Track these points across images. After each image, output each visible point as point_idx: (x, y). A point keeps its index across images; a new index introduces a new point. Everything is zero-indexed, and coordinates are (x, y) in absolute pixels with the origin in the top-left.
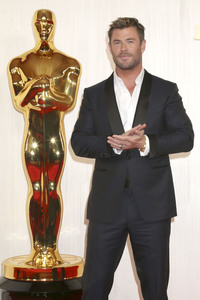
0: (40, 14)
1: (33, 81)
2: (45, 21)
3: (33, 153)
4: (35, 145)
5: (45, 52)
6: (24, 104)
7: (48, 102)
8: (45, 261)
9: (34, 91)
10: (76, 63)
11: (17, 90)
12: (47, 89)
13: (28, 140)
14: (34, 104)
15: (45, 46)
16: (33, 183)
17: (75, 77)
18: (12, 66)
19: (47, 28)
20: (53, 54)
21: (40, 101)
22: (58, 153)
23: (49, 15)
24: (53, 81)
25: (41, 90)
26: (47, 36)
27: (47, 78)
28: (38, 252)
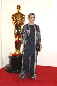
0: (18, 6)
1: (16, 19)
2: (19, 7)
3: (16, 33)
4: (16, 31)
5: (19, 13)
6: (14, 23)
7: (19, 23)
8: (18, 53)
9: (17, 21)
10: (24, 16)
11: (13, 20)
12: (19, 20)
13: (15, 30)
14: (16, 23)
15: (19, 12)
16: (16, 38)
17: (24, 18)
18: (12, 16)
19: (19, 9)
20: (20, 14)
21: (18, 23)
22: (21, 33)
23: (20, 6)
24: (20, 19)
25: (18, 20)
26: (19, 10)
27: (19, 18)
28: (16, 51)
